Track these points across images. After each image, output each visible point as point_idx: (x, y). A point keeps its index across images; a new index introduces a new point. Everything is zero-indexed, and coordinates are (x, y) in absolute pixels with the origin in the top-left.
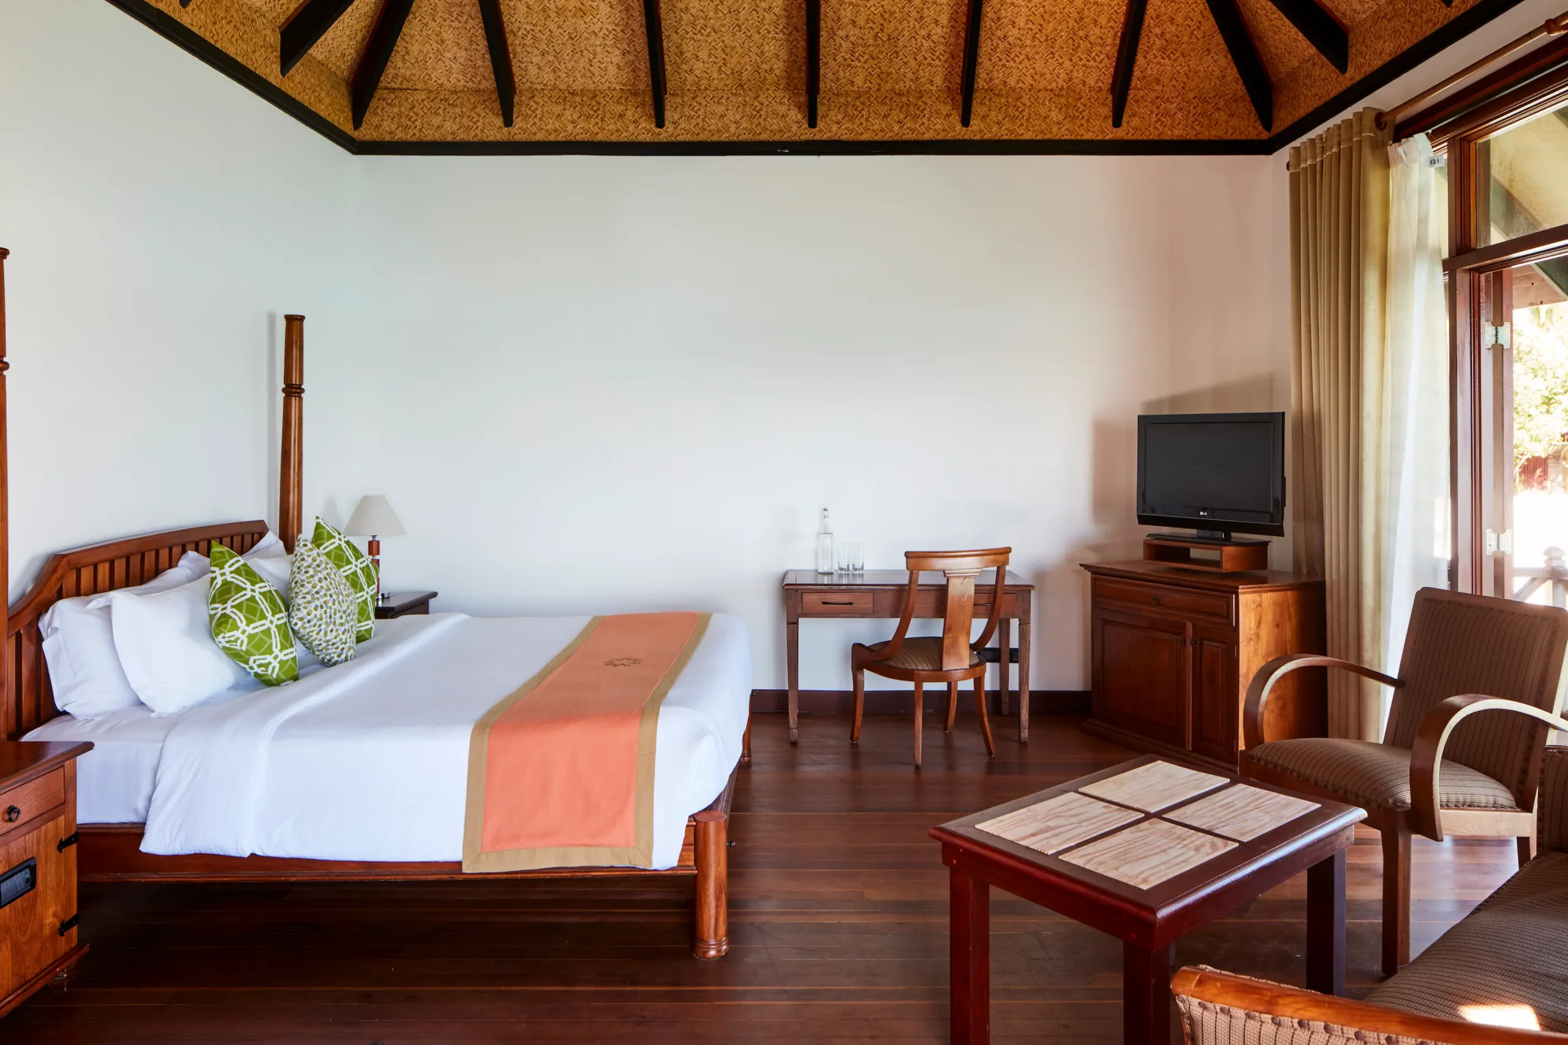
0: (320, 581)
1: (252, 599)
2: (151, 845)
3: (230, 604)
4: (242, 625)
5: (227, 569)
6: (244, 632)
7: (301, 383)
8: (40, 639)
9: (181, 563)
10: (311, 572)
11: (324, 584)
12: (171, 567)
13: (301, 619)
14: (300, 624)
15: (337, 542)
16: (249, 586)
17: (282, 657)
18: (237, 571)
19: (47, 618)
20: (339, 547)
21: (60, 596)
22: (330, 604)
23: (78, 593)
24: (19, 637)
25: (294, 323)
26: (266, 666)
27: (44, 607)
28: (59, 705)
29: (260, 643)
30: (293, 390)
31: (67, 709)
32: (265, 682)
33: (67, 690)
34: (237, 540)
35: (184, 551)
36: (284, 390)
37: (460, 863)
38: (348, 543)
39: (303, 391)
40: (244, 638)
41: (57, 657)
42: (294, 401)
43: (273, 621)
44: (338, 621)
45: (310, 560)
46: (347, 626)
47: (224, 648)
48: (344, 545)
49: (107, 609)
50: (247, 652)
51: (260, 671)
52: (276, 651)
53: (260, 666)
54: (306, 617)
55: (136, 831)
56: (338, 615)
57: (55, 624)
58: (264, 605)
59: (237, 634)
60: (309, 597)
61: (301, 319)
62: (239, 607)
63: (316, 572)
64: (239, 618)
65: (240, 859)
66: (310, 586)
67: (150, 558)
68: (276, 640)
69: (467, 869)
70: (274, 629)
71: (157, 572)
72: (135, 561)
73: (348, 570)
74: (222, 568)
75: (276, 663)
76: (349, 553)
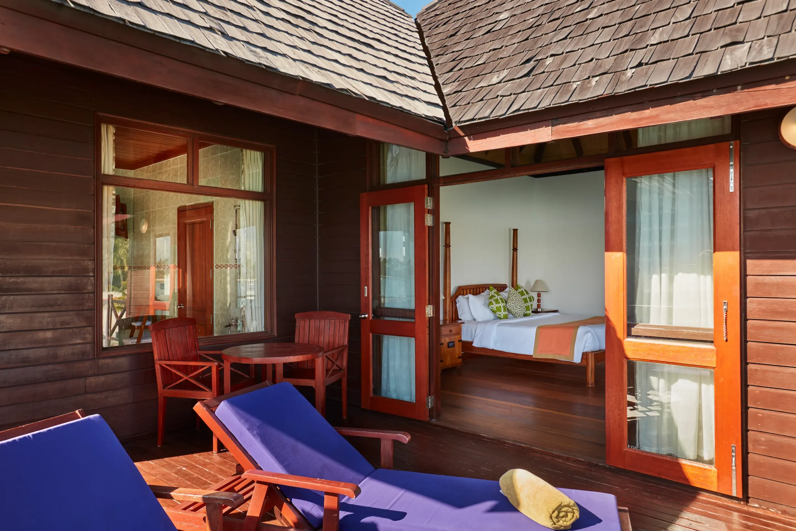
0: (514, 297)
1: (497, 299)
2: (474, 345)
3: (492, 299)
4: (495, 304)
5: (493, 292)
6: (495, 306)
7: (517, 248)
8: (456, 304)
9: (485, 292)
10: (512, 295)
11: (515, 298)
12: (483, 292)
13: (509, 305)
14: (508, 306)
15: (522, 290)
16: (497, 296)
17: (504, 313)
18: (495, 293)
19: (457, 299)
20: (522, 291)
21: (460, 295)
22: (516, 303)
23: (463, 295)
24: (452, 302)
25: (515, 231)
26: (500, 315)
27: (457, 297)
28: (459, 318)
29: (499, 309)
30: (515, 249)
31: (461, 318)
32: (500, 318)
33: (461, 315)
34: (499, 288)
35: (486, 289)
36: (513, 250)
37: (532, 356)
38: (525, 290)
39: (517, 250)
40: (495, 307)
41: (459, 308)
42: (515, 253)
43: (502, 305)
44: (518, 307)
45: (512, 292)
46: (520, 309)
47: (491, 310)
48: (524, 290)
49: (468, 298)
50: (496, 311)
51: (499, 316)
52: (502, 312)
53: (499, 315)
54: (510, 305)
55: (472, 343)
56: (518, 306)
57: (459, 300)
58: (500, 301)
59: (493, 306)
60: (511, 301)
61: (517, 230)
62: (494, 300)
63: (513, 295)
64: (494, 303)
65: (490, 349)
66: (511, 298)
67: (478, 290)
68: (502, 309)
69: (533, 357)
70: (502, 306)
71: (480, 293)
72: (475, 290)
73: (524, 297)
74: (491, 292)
75: (502, 315)
76: (525, 293)
